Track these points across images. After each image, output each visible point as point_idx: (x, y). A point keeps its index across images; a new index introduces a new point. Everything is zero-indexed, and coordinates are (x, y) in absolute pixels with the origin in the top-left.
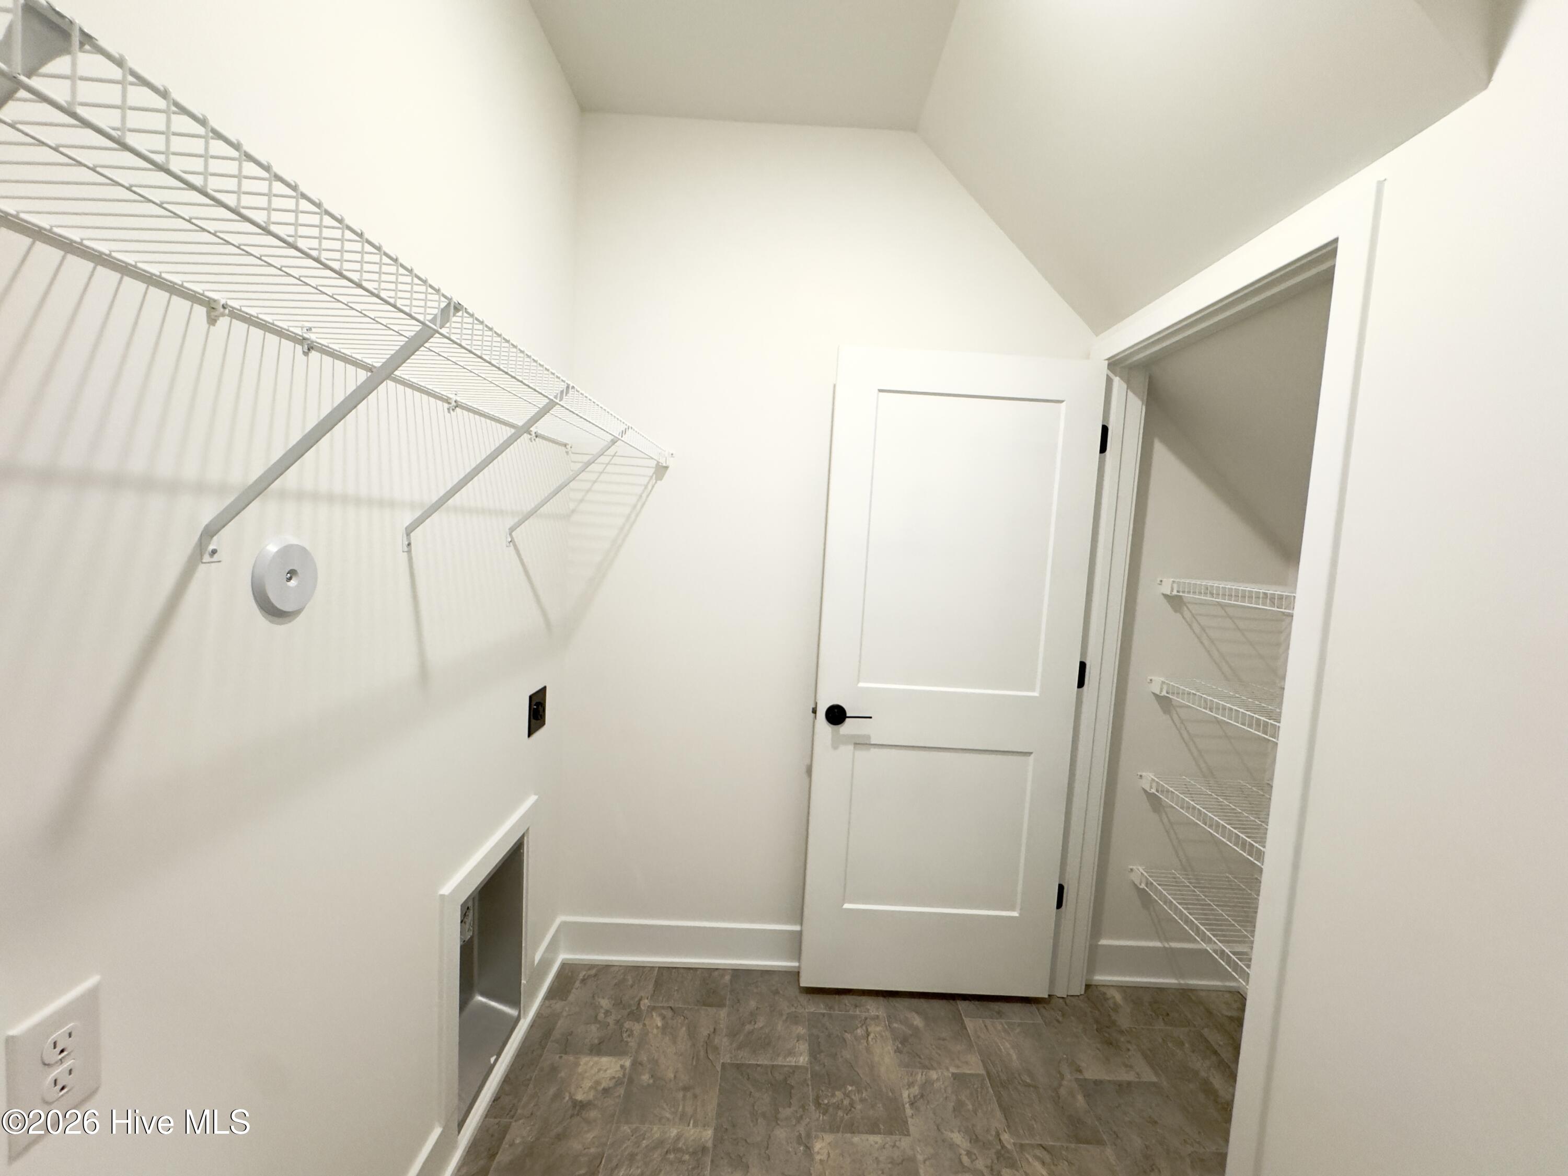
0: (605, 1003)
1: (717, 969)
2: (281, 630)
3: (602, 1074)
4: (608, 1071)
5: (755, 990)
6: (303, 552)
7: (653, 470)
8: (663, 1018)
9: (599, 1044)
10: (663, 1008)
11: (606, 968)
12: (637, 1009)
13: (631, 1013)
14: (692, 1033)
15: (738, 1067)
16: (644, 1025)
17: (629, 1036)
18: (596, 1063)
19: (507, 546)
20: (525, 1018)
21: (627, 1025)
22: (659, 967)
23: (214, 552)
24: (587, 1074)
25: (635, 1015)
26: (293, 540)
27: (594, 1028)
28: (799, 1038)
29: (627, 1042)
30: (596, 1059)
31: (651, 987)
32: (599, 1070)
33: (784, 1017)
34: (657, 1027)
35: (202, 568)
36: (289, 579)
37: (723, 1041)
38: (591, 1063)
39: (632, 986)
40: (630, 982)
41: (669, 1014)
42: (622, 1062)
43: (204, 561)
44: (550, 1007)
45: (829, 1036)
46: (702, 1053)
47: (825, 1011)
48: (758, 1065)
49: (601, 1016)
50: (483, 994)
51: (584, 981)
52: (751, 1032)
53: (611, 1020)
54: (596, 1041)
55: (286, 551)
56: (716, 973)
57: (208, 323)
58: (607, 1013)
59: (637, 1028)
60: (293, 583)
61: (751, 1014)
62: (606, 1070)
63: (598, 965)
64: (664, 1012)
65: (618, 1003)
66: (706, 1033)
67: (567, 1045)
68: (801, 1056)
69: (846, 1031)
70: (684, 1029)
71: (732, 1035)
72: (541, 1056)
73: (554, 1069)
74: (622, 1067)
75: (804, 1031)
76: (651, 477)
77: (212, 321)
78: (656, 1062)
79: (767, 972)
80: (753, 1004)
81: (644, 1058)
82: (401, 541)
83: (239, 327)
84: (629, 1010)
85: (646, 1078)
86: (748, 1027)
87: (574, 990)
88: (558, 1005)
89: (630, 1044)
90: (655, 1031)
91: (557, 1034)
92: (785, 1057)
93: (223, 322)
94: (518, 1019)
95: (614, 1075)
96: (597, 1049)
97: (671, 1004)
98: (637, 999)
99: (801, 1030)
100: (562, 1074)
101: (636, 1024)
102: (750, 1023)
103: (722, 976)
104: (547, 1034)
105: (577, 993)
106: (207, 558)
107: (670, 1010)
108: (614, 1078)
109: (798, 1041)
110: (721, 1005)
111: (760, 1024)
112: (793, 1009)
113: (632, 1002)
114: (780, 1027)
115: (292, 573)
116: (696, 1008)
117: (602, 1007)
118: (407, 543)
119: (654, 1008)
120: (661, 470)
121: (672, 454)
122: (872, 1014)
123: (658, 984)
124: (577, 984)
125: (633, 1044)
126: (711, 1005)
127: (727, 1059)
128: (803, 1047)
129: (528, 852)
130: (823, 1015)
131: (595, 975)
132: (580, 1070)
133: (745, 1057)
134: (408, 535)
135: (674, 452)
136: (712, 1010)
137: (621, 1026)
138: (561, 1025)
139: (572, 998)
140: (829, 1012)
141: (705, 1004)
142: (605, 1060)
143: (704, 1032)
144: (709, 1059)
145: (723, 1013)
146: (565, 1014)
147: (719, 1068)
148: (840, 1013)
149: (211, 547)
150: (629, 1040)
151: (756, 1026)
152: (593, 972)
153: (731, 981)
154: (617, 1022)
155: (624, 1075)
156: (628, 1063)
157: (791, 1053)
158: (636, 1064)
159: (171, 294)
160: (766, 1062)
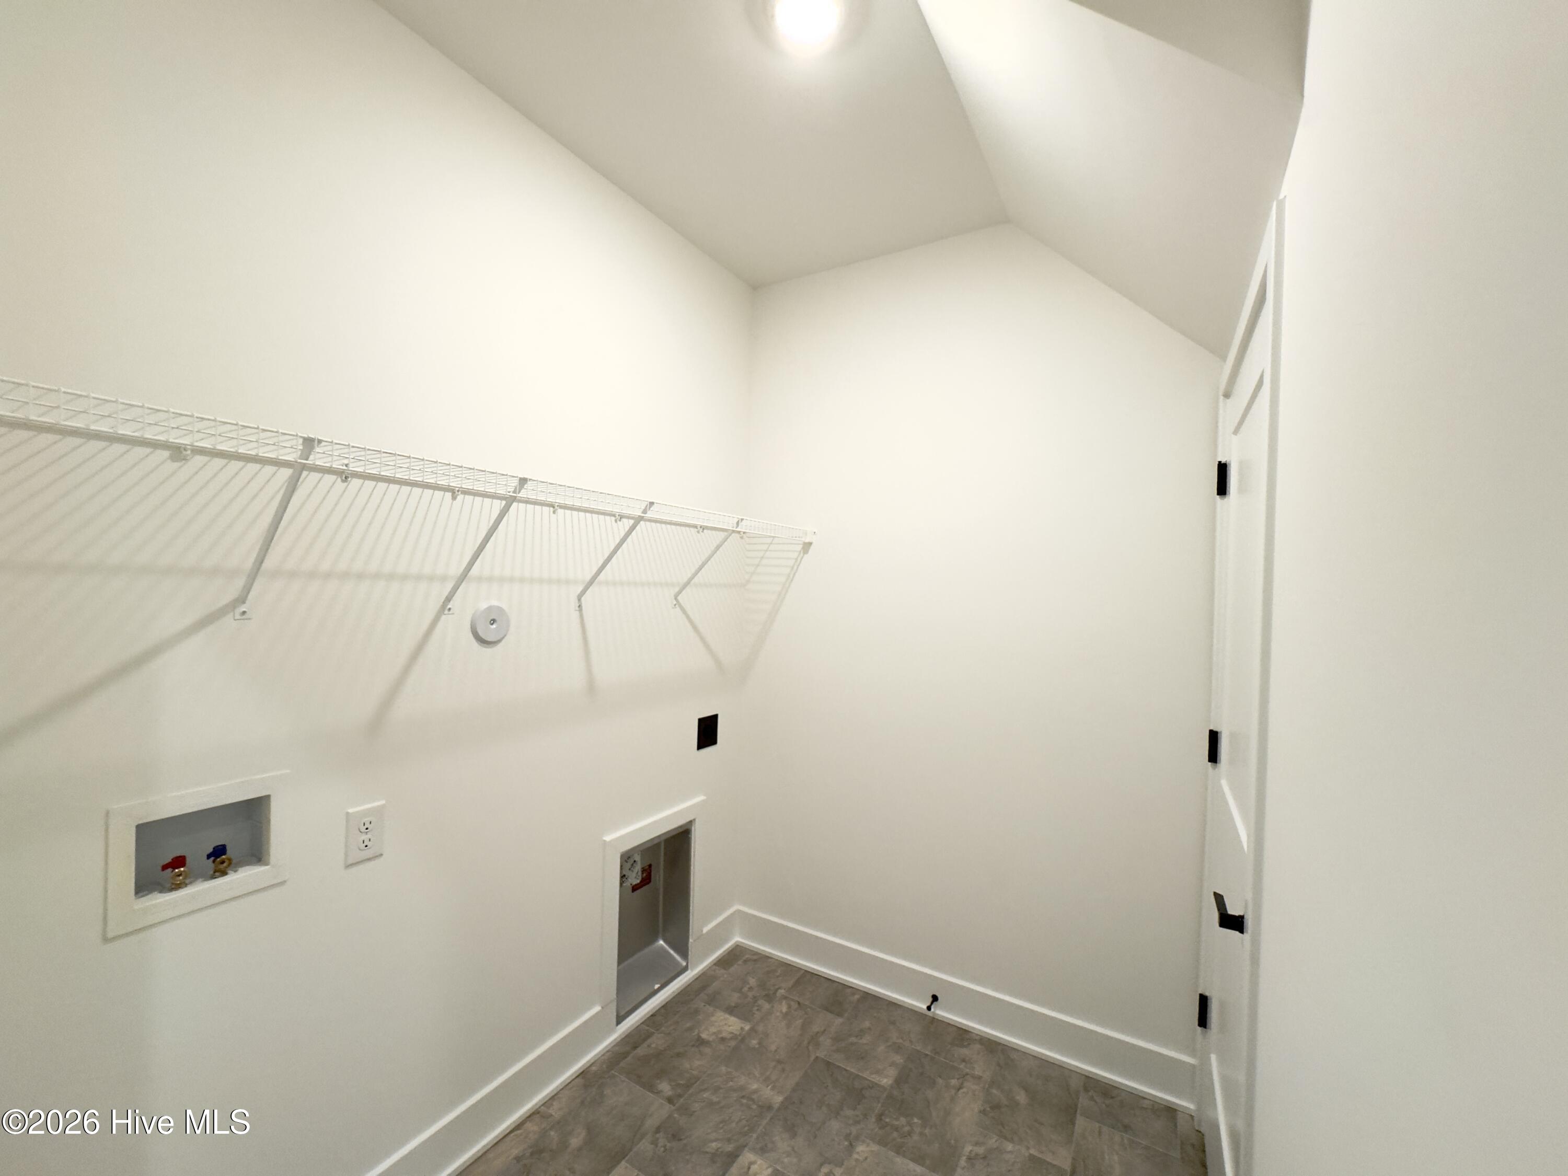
0: (752, 981)
1: (851, 987)
2: (488, 651)
3: (726, 1028)
4: (731, 1028)
5: (875, 1014)
6: (500, 610)
7: (801, 546)
8: (789, 1007)
9: (735, 1007)
10: (793, 1000)
11: (766, 958)
12: (773, 994)
13: (767, 995)
14: (804, 1027)
15: (828, 1064)
16: (773, 1007)
17: (758, 1010)
18: (725, 1019)
19: (673, 608)
20: (692, 970)
21: (761, 1002)
22: (806, 971)
23: (450, 609)
24: (716, 1024)
25: (769, 998)
26: (495, 603)
27: (736, 995)
28: (893, 1064)
29: (754, 1013)
30: (727, 1016)
31: (791, 983)
32: (726, 1024)
33: (889, 1044)
34: (781, 1012)
35: (443, 617)
36: (492, 624)
37: (825, 1041)
38: (722, 1018)
39: (778, 977)
40: (778, 974)
41: (794, 1005)
42: (743, 1025)
43: (445, 613)
44: (714, 971)
45: (922, 1074)
46: (806, 1042)
47: (929, 1053)
48: (846, 1070)
49: (745, 989)
50: (665, 941)
51: (746, 961)
52: (852, 1044)
53: (750, 994)
54: (733, 1005)
55: (490, 609)
56: (849, 990)
57: (452, 499)
58: (751, 989)
59: (767, 1006)
60: (494, 626)
61: (861, 1031)
62: (729, 1026)
63: (760, 954)
64: (792, 1003)
65: (762, 985)
66: (817, 1030)
67: (712, 1001)
68: (886, 1078)
69: (940, 1077)
70: (801, 1021)
71: (836, 1039)
72: (692, 1000)
73: (697, 1012)
74: (742, 1029)
75: (902, 1061)
76: (800, 551)
77: (454, 498)
78: (767, 1035)
79: (895, 1004)
80: (867, 1024)
81: (760, 1028)
82: (574, 603)
83: (469, 498)
84: (766, 992)
85: (754, 1042)
86: (853, 1039)
87: (736, 966)
88: (720, 972)
89: (755, 1016)
90: (778, 1014)
91: (710, 990)
92: (871, 1073)
93: (460, 497)
94: (685, 969)
95: (733, 1031)
96: (731, 1010)
97: (801, 1001)
98: (777, 987)
99: (899, 1059)
100: (700, 1017)
101: (767, 1004)
102: (857, 1037)
103: (853, 994)
104: (704, 988)
105: (736, 969)
106: (446, 612)
107: (797, 1003)
108: (732, 1033)
109: (890, 1066)
110: (839, 1015)
111: (864, 1041)
112: (901, 1041)
113: (772, 988)
114: (882, 1048)
115: (493, 621)
116: (819, 1010)
117: (749, 984)
118: (578, 605)
119: (785, 998)
120: (807, 546)
121: (815, 533)
122: (977, 1073)
123: (798, 982)
124: (740, 962)
125: (758, 1015)
126: (831, 1012)
127: (821, 1054)
128: (892, 1073)
129: (695, 838)
130: (927, 1055)
131: (755, 960)
132: (713, 1019)
133: (839, 1060)
134: (579, 600)
135: (816, 532)
136: (830, 1016)
137: (756, 1002)
138: (716, 985)
139: (732, 969)
140: (933, 1055)
141: (827, 1009)
142: (732, 1020)
143: (815, 1028)
144: (808, 1049)
145: (839, 1021)
146: (722, 979)
147: (812, 1058)
148: (944, 1060)
149: (449, 607)
150: (756, 1012)
151: (860, 1041)
152: (755, 957)
153: (858, 1000)
154: (755, 997)
155: (740, 1035)
156: (747, 1027)
157: (878, 1072)
158: (753, 1030)
159: (445, 492)
160: (852, 1070)
